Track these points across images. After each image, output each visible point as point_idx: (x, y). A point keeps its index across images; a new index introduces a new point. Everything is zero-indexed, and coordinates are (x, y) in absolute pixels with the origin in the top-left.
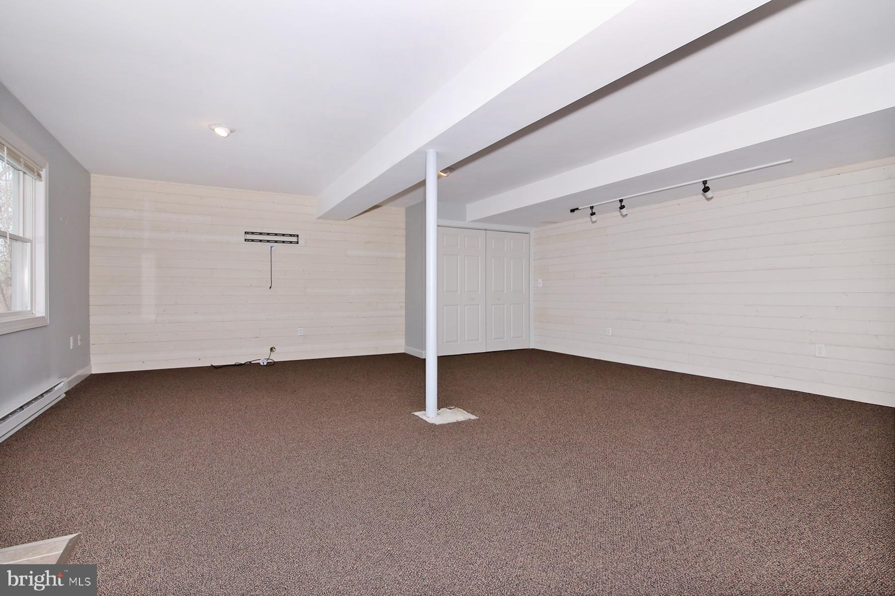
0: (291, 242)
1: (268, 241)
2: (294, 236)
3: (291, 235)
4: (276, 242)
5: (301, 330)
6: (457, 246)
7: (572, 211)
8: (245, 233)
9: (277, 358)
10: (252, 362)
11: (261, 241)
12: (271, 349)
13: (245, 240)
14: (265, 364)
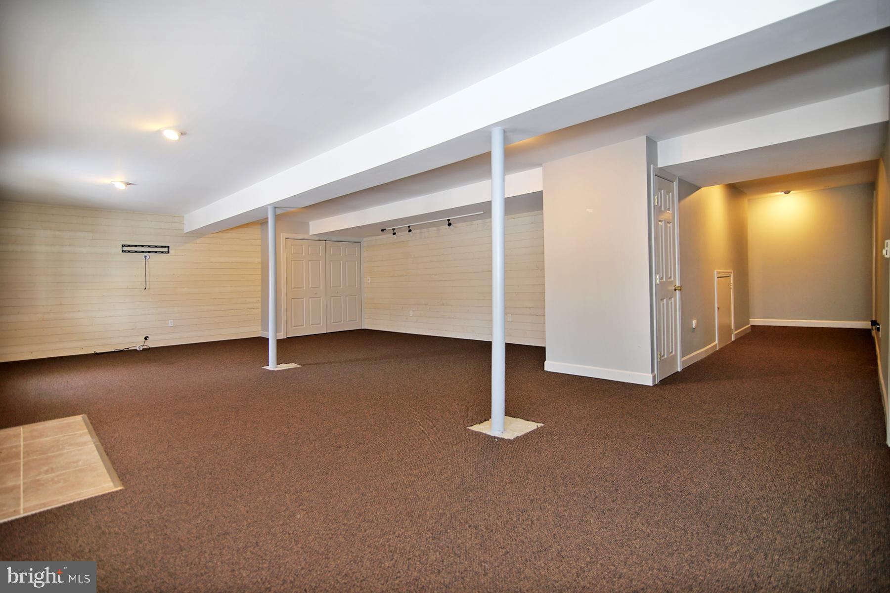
0: (162, 252)
1: (143, 252)
2: (165, 247)
3: (162, 247)
4: (149, 252)
5: (171, 322)
6: (303, 253)
7: (383, 230)
8: (122, 245)
9: (151, 344)
10: (130, 349)
11: (136, 252)
12: (146, 338)
13: (123, 251)
14: (141, 349)
